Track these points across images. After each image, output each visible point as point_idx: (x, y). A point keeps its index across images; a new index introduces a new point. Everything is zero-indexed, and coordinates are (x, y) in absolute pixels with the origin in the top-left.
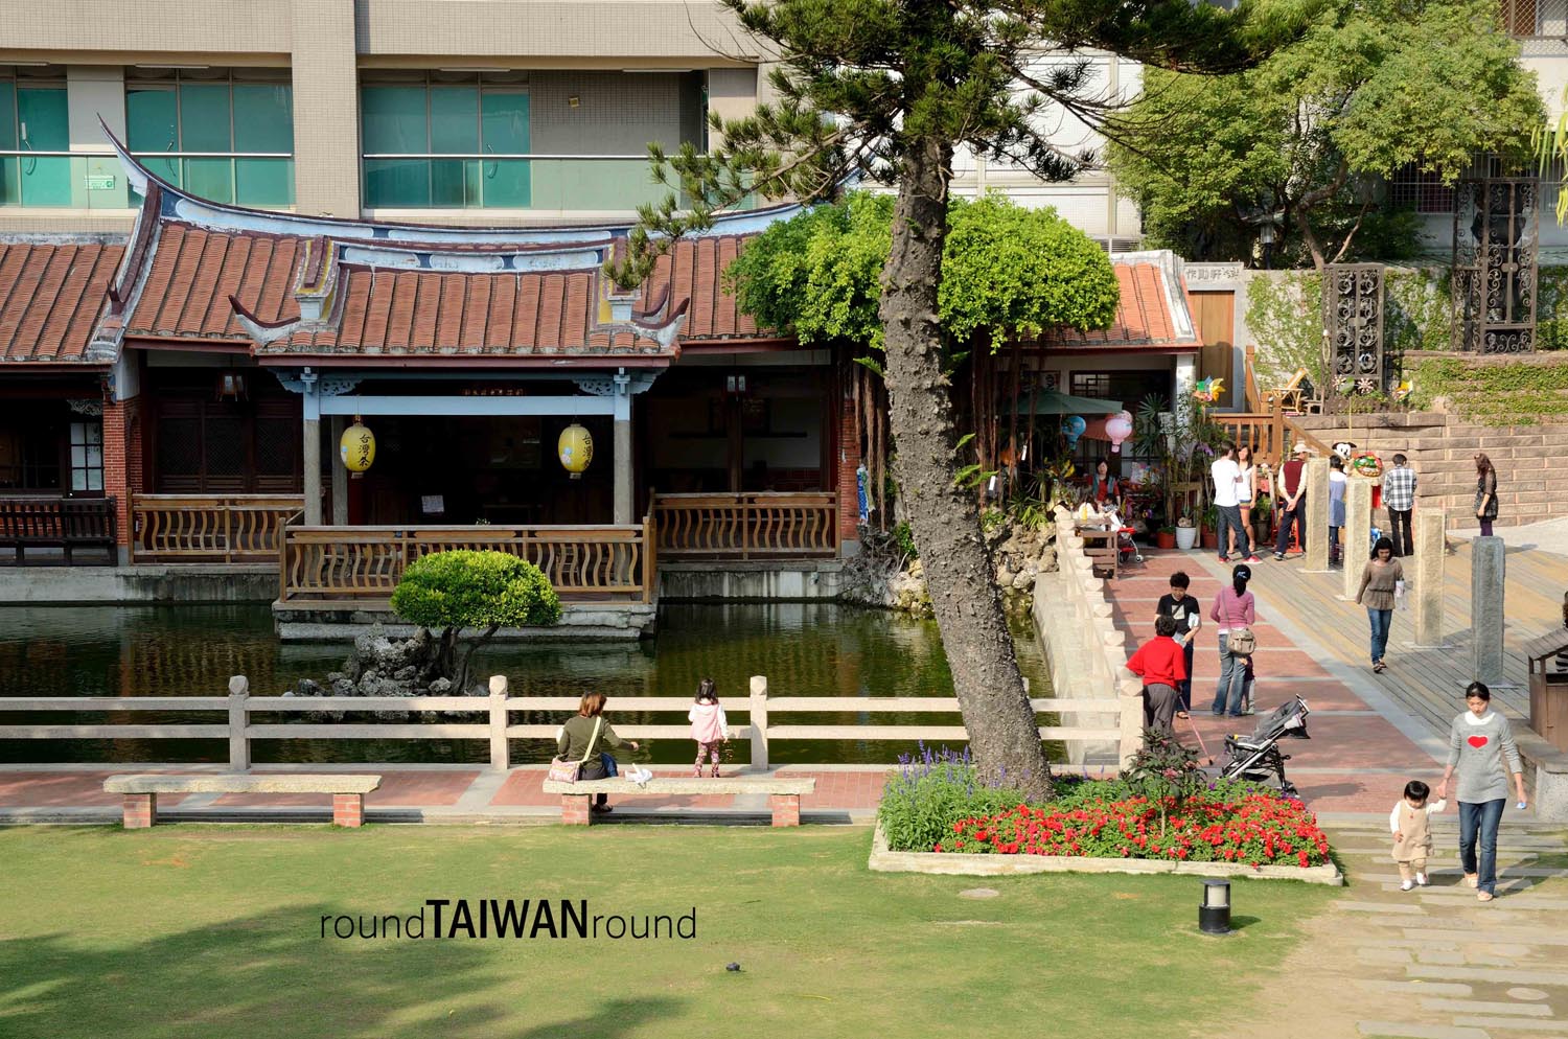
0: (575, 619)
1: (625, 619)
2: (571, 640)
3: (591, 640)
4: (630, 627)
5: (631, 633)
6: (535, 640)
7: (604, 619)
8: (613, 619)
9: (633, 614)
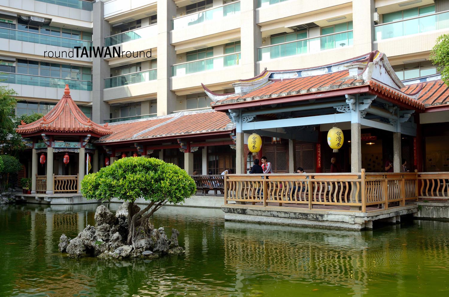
0: (330, 218)
1: (353, 219)
2: (330, 228)
3: (339, 229)
4: (355, 224)
5: (356, 227)
6: (314, 227)
7: (343, 219)
8: (347, 219)
9: (356, 217)
